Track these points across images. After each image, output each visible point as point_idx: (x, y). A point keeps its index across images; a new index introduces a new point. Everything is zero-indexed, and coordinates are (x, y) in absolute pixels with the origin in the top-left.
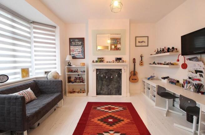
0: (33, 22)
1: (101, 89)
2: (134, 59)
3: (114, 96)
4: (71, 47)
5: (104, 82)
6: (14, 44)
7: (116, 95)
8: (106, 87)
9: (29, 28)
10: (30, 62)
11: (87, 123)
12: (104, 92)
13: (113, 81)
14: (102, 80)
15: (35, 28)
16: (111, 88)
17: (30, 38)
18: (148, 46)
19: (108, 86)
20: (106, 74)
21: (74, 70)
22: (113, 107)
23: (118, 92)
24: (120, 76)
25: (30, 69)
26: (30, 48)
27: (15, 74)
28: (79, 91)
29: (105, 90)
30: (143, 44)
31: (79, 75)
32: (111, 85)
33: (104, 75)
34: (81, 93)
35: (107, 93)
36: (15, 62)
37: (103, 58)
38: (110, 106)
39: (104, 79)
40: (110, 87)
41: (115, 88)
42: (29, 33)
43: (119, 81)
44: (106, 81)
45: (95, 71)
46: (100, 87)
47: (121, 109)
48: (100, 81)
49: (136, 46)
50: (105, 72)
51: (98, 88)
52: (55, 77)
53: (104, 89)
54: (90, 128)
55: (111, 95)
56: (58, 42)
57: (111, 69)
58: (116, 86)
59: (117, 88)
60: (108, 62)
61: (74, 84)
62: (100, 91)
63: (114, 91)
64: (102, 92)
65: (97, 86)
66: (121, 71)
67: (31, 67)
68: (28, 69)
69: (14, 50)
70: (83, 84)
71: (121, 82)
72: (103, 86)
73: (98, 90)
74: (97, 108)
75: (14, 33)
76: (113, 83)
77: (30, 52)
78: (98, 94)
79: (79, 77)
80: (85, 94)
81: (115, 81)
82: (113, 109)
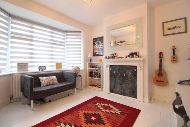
0: (66, 31)
1: (114, 87)
2: (161, 53)
3: (128, 97)
4: (94, 46)
5: (117, 79)
6: (52, 47)
7: (130, 97)
8: (119, 85)
9: (64, 36)
10: (64, 59)
11: (73, 111)
12: (117, 90)
13: (127, 80)
14: (115, 78)
15: (67, 35)
16: (125, 88)
17: (64, 42)
18: (186, 32)
19: (121, 84)
20: (119, 72)
21: (94, 65)
22: (113, 107)
23: (133, 94)
24: (135, 74)
25: (63, 64)
26: (64, 49)
27: (52, 66)
28: (96, 85)
29: (119, 89)
30: (177, 30)
31: (97, 71)
32: (124, 84)
33: (117, 72)
34: (97, 87)
35: (120, 92)
36: (52, 58)
37: (115, 54)
38: (110, 105)
39: (118, 77)
40: (123, 86)
41: (129, 89)
42: (64, 39)
43: (134, 80)
44: (119, 79)
45: (109, 67)
46: (113, 84)
47: (118, 112)
48: (113, 78)
49: (164, 35)
50: (118, 69)
51: (111, 85)
52: (76, 70)
53: (117, 87)
54: (70, 117)
55: (124, 95)
56: (82, 43)
57: (124, 66)
58: (130, 86)
59: (131, 89)
60: (119, 58)
61: (92, 78)
62: (113, 88)
63: (127, 92)
64: (115, 90)
65: (111, 83)
66: (136, 69)
67: (64, 62)
68: (61, 63)
69: (52, 51)
70: (99, 79)
71: (136, 82)
72: (116, 83)
73: (111, 87)
74: (96, 103)
75: (52, 40)
76: (126, 82)
77: (64, 52)
78: (111, 91)
79: (97, 72)
80: (100, 89)
81: (130, 79)
82: (110, 109)
